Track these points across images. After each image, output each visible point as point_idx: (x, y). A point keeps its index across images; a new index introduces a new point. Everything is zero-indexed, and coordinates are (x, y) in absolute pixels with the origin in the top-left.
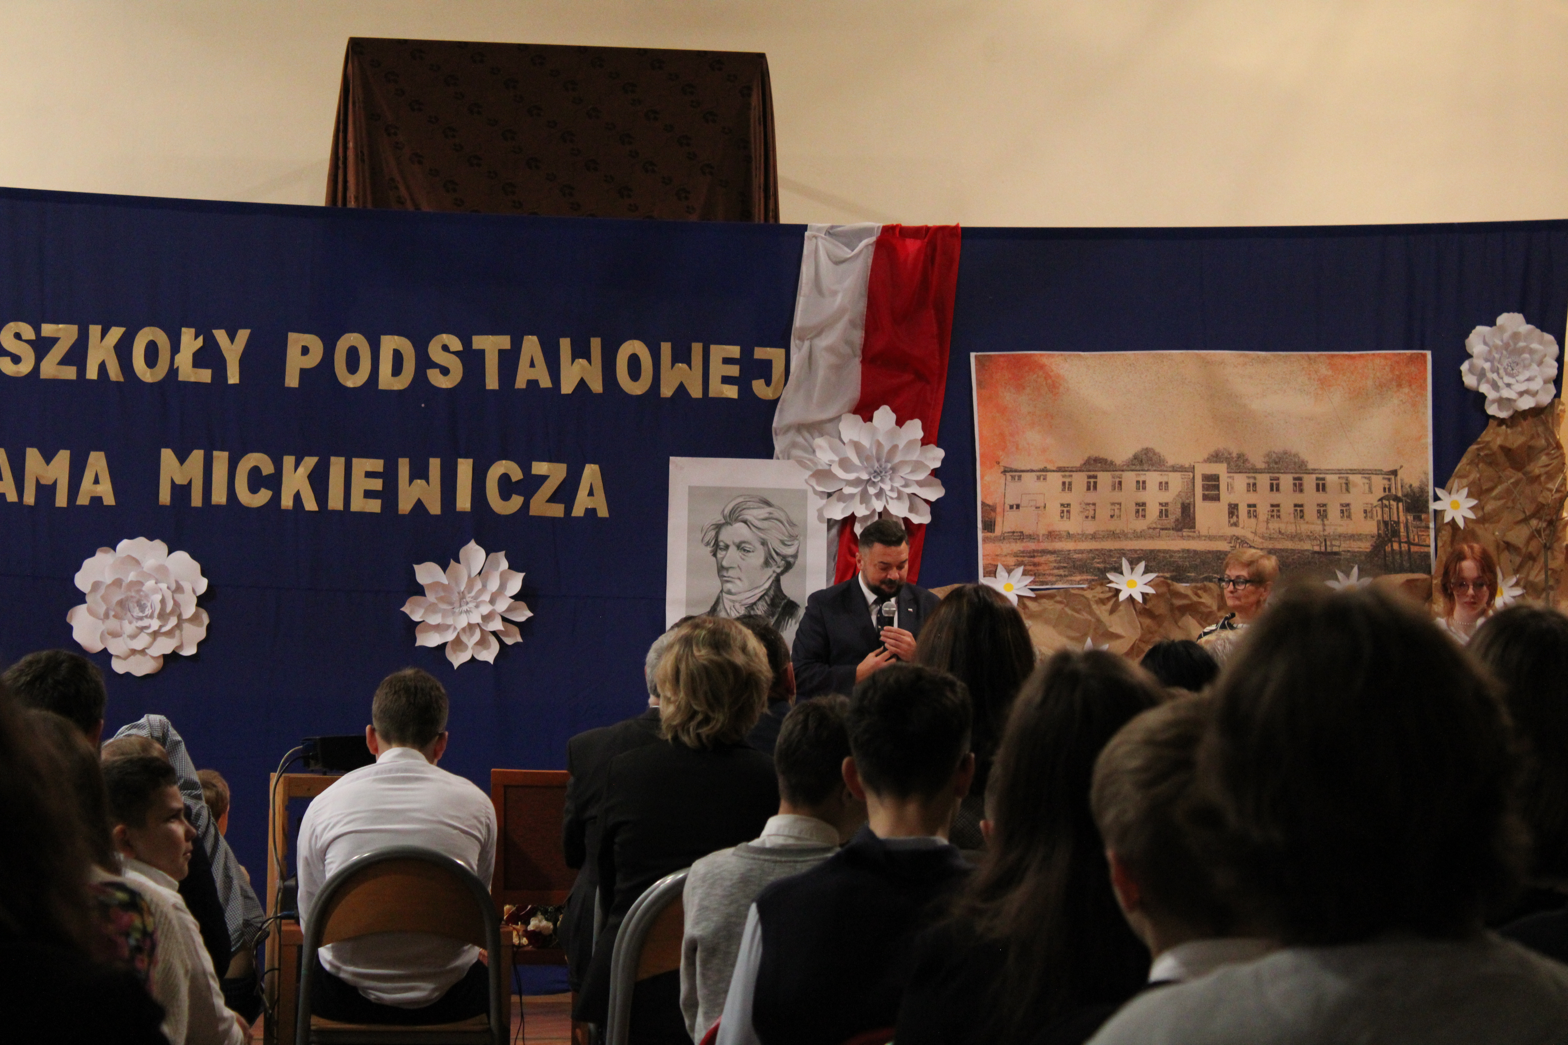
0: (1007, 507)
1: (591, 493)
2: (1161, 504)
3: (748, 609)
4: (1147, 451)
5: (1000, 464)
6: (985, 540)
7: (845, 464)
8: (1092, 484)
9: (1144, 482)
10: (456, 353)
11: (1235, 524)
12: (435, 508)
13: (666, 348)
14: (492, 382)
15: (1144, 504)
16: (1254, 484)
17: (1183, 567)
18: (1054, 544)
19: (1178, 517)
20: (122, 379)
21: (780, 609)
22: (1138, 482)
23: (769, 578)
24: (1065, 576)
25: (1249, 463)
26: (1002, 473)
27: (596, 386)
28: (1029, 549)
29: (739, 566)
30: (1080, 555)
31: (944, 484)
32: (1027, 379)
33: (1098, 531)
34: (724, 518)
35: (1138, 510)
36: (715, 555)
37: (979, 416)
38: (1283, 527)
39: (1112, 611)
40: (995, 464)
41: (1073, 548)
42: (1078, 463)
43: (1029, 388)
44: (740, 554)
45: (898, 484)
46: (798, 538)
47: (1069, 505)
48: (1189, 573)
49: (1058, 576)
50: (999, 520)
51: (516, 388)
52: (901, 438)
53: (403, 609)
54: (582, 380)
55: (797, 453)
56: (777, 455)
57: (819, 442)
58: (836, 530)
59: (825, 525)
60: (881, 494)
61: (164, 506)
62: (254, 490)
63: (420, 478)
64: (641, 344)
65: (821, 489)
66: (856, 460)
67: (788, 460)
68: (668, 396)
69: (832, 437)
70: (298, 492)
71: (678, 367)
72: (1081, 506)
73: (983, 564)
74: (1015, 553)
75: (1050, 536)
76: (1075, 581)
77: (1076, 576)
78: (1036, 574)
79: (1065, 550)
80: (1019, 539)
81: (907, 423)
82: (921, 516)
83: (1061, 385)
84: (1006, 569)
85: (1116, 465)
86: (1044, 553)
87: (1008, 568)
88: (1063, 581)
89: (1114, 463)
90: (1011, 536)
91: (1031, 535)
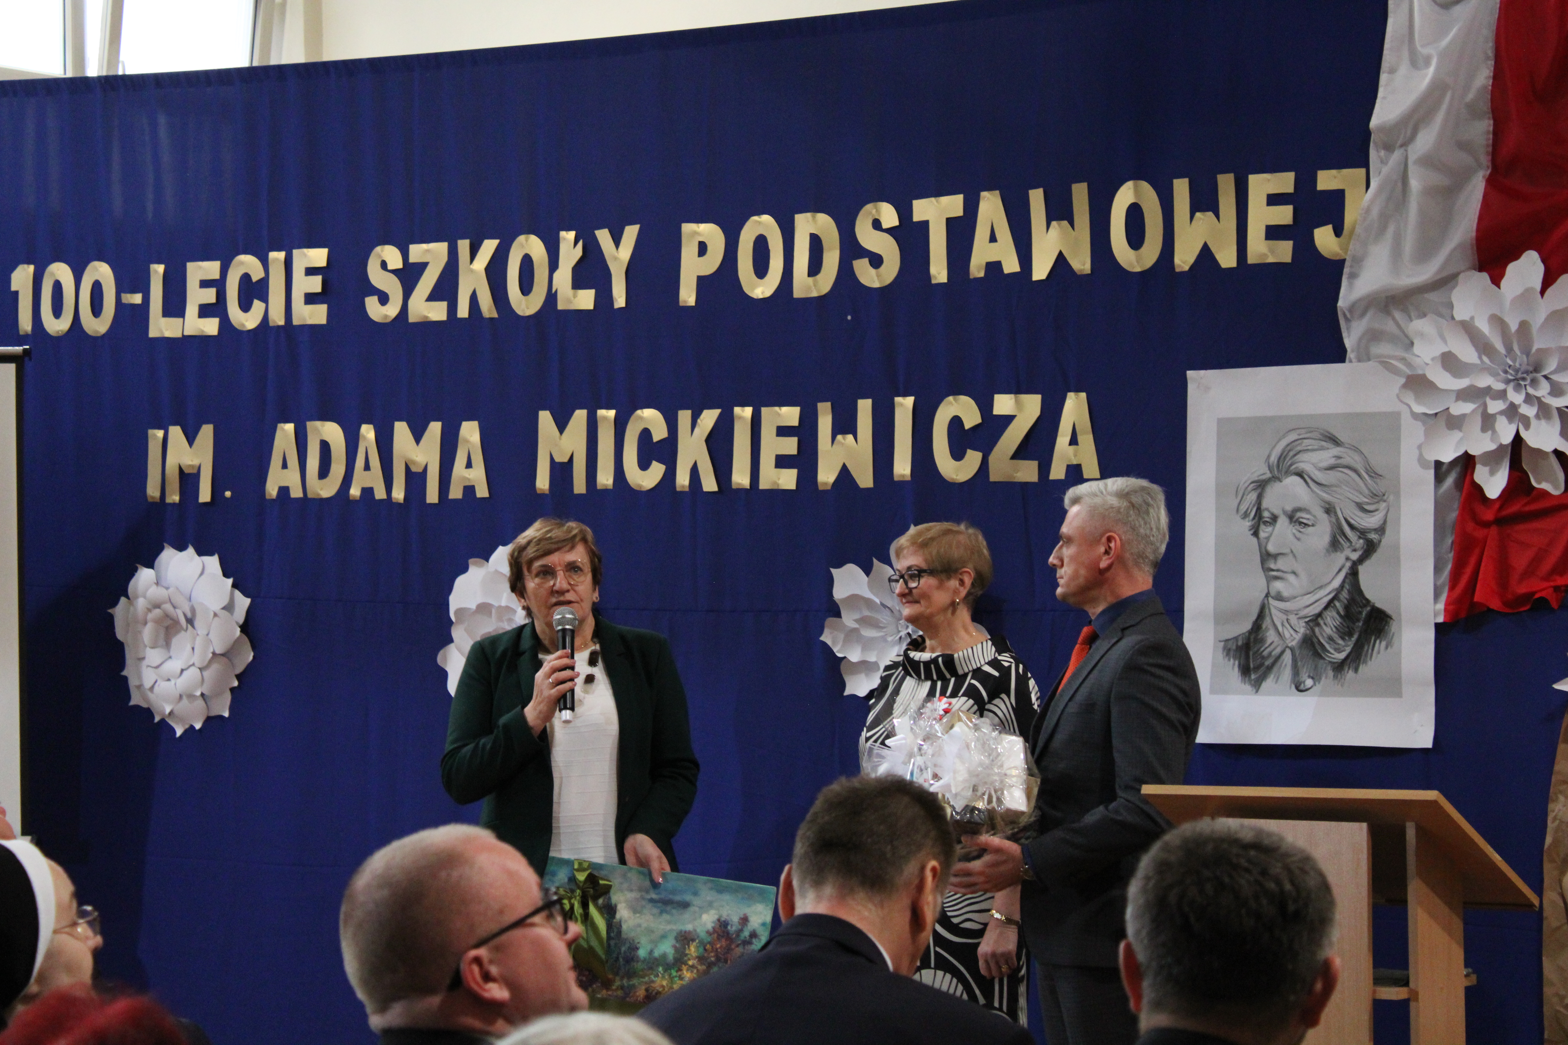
1: (1074, 441)
3: (1311, 624)
7: (1449, 361)
10: (889, 231)
12: (865, 479)
13: (1181, 188)
14: (939, 272)
20: (495, 315)
21: (1360, 624)
23: (1340, 570)
27: (1081, 263)
29: (1292, 552)
34: (1269, 469)
36: (1256, 534)
44: (1294, 531)
45: (1543, 390)
46: (1385, 497)
51: (971, 277)
52: (1543, 308)
53: (822, 638)
54: (1061, 254)
55: (1383, 349)
56: (1350, 355)
57: (1420, 326)
58: (1450, 481)
59: (1432, 472)
60: (1512, 411)
61: (543, 496)
62: (644, 465)
63: (844, 432)
64: (1145, 186)
65: (1419, 409)
66: (1468, 354)
67: (1370, 362)
68: (1186, 268)
69: (1441, 315)
70: (695, 464)
71: (1200, 219)
81: (1564, 279)
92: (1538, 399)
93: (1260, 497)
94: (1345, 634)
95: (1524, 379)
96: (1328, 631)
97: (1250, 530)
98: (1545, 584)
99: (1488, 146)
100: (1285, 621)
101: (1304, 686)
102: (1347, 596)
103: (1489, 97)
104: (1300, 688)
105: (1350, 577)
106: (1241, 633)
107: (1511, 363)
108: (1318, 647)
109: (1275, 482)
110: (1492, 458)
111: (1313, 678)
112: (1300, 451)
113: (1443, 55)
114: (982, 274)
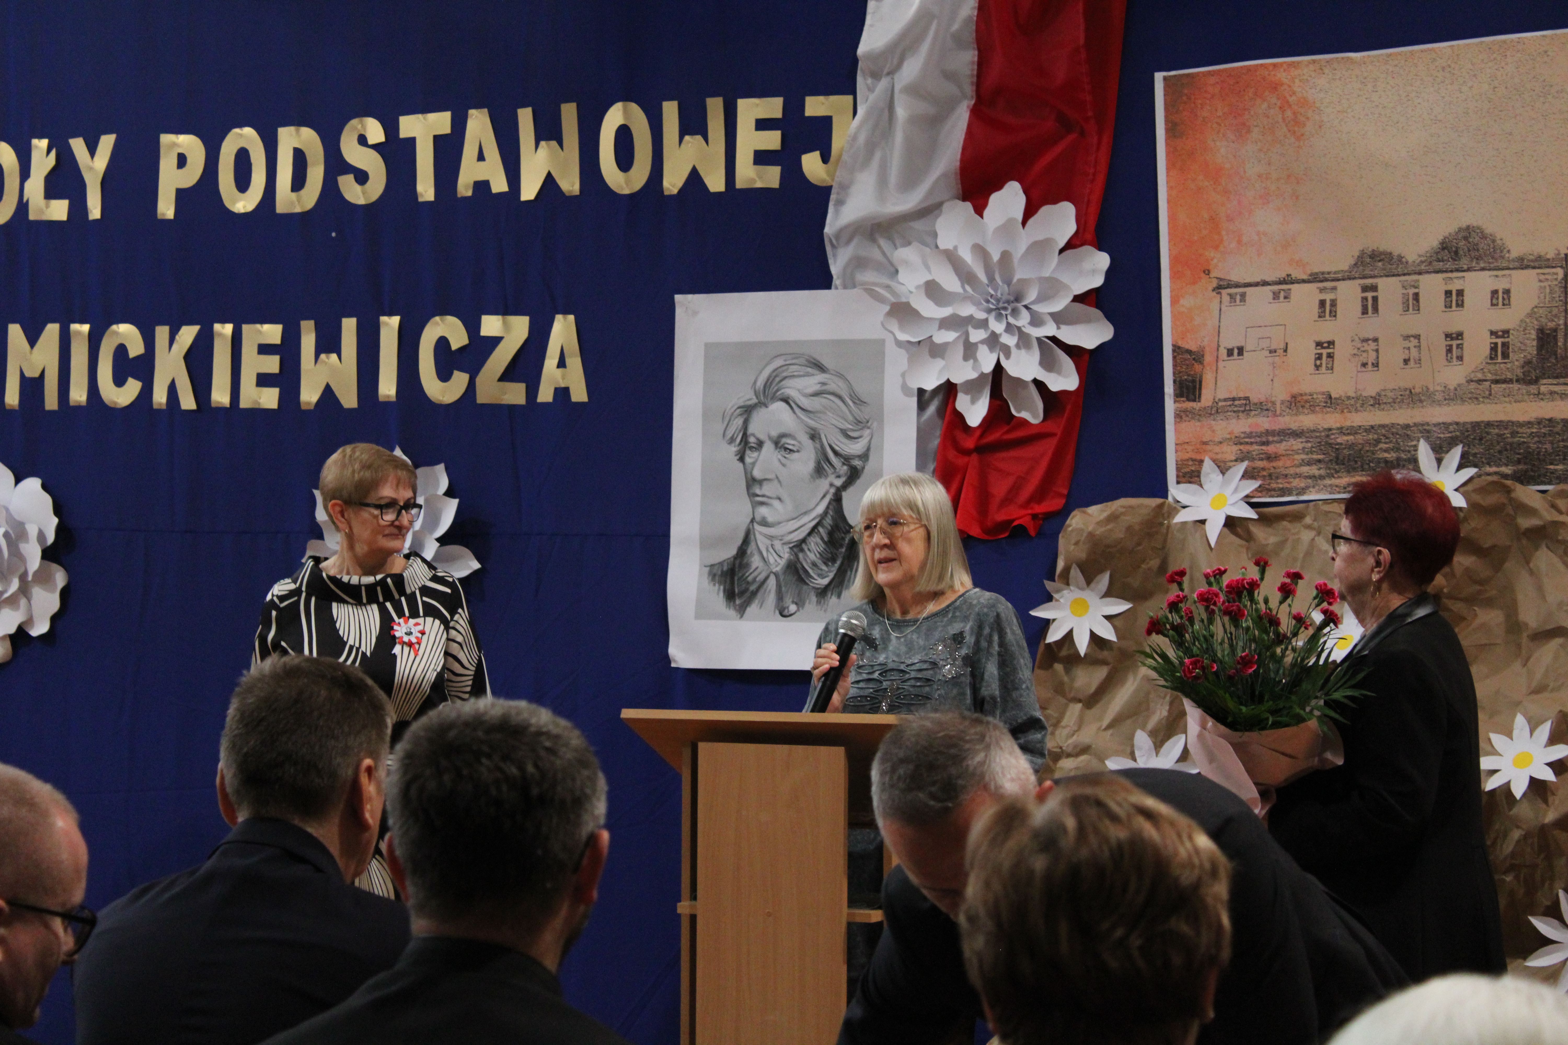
0: (1223, 352)
1: (563, 363)
2: (1493, 333)
3: (795, 550)
4: (1467, 232)
5: (1212, 275)
6: (1179, 416)
7: (932, 290)
8: (1370, 301)
9: (1460, 293)
10: (376, 147)
12: (349, 399)
13: (670, 110)
14: (426, 190)
15: (1460, 335)
17: (1539, 453)
18: (1302, 417)
19: (1529, 357)
21: (843, 550)
22: (1448, 293)
23: (824, 496)
24: (1321, 477)
26: (1213, 290)
27: (570, 184)
28: (1259, 430)
29: (777, 478)
30: (1352, 437)
31: (1109, 317)
32: (1252, 113)
33: (1385, 390)
35: (1451, 346)
36: (742, 459)
37: (1170, 188)
40: (1202, 275)
41: (1338, 425)
42: (1344, 264)
43: (1256, 130)
44: (780, 457)
45: (1023, 320)
46: (869, 424)
47: (1331, 343)
48: (1551, 464)
49: (1310, 477)
50: (1208, 378)
51: (459, 196)
52: (1025, 238)
54: (549, 175)
55: (868, 276)
56: (836, 281)
57: (905, 254)
58: (932, 409)
59: (915, 399)
60: (993, 341)
61: (12, 411)
62: (119, 381)
63: (329, 351)
64: (634, 107)
65: (903, 337)
66: (951, 282)
67: (855, 289)
68: (675, 191)
69: (924, 243)
70: (173, 381)
71: (688, 142)
72: (1354, 343)
73: (1177, 461)
74: (1236, 437)
75: (1293, 404)
76: (1337, 486)
77: (1341, 477)
78: (1270, 475)
79: (1322, 429)
80: (1243, 412)
81: (1045, 210)
82: (1066, 377)
83: (1308, 118)
84: (1219, 467)
85: (1407, 262)
86: (1285, 436)
87: (1222, 465)
88: (1317, 487)
89: (1404, 260)
90: (1230, 405)
91: (1261, 403)
92: (1019, 328)
93: (746, 423)
94: (828, 560)
95: (1005, 309)
96: (812, 556)
97: (736, 455)
98: (1023, 512)
99: (972, 76)
100: (770, 546)
101: (788, 611)
102: (831, 522)
103: (974, 27)
104: (783, 614)
105: (834, 504)
107: (992, 292)
108: (801, 572)
109: (761, 407)
110: (973, 387)
111: (796, 604)
112: (785, 378)
114: (469, 193)
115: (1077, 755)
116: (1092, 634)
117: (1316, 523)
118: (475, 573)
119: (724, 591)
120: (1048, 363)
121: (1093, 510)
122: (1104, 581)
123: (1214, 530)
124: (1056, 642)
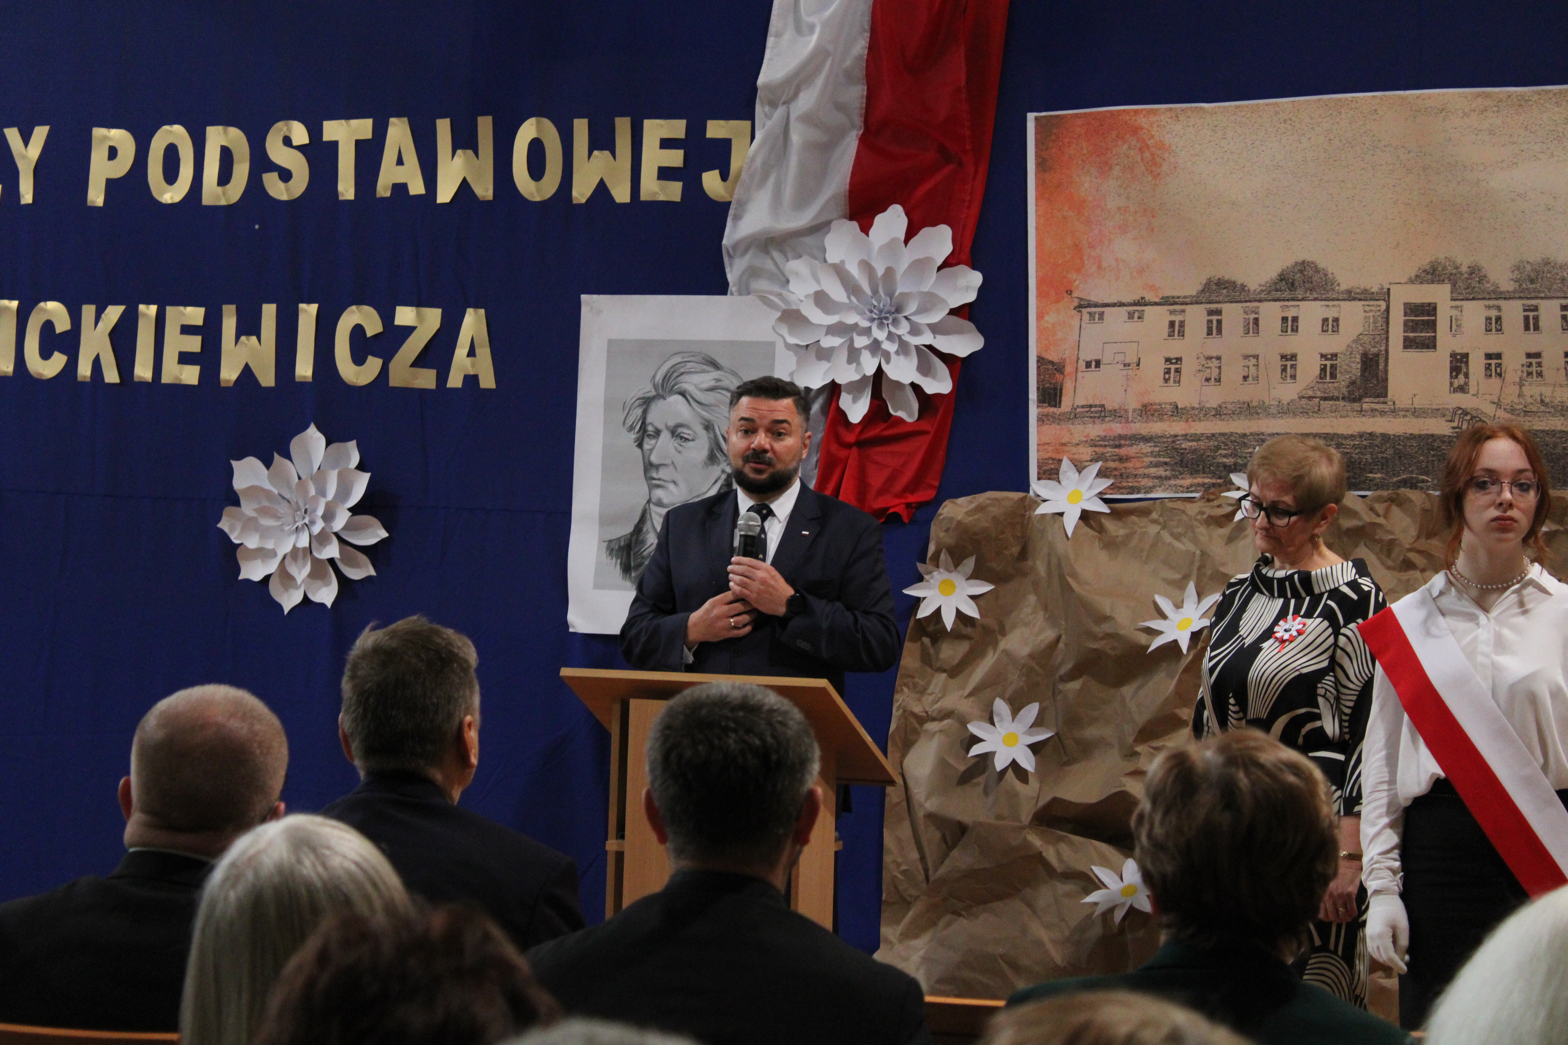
0: (1082, 364)
1: (472, 353)
2: (1323, 356)
4: (1303, 266)
5: (1074, 295)
6: (1041, 420)
7: (821, 300)
8: (1215, 324)
9: (1295, 319)
10: (301, 148)
11: (1462, 389)
12: (267, 378)
13: (581, 128)
14: (346, 189)
15: (1294, 357)
16: (1499, 319)
17: (1360, 463)
18: (1150, 424)
19: (1354, 378)
22: (1285, 319)
23: (716, 481)
24: (1168, 478)
25: (1488, 282)
26: (1075, 309)
27: (484, 190)
28: (1112, 434)
29: (673, 463)
30: (1195, 443)
31: (981, 330)
32: (1114, 153)
33: (1225, 403)
35: (1286, 366)
36: (640, 446)
37: (1038, 217)
38: (1547, 391)
39: (1231, 539)
40: (1065, 294)
41: (1184, 433)
42: (1192, 290)
43: (1118, 167)
44: (676, 444)
45: (903, 329)
47: (1179, 360)
48: (1371, 472)
50: (1068, 386)
51: (378, 196)
52: (907, 257)
53: (220, 525)
54: (464, 180)
55: (761, 285)
56: (732, 288)
57: (797, 267)
58: (817, 406)
60: (875, 347)
62: (45, 354)
63: (249, 333)
64: (547, 123)
65: (792, 340)
66: (838, 293)
67: (750, 296)
68: (583, 201)
69: (814, 257)
70: (98, 356)
71: (597, 157)
72: (1198, 361)
73: (1038, 459)
74: (1092, 440)
75: (1144, 413)
76: (1181, 486)
77: (1185, 479)
78: (1121, 475)
79: (1168, 436)
80: (1099, 417)
81: (926, 231)
82: (940, 381)
83: (1164, 160)
84: (1075, 466)
85: (1249, 291)
86: (1136, 441)
87: (1079, 464)
88: (1163, 487)
89: (1246, 288)
90: (1087, 412)
91: (1115, 410)
92: (899, 337)
93: (645, 413)
95: (886, 318)
97: (635, 442)
98: (897, 501)
99: (861, 108)
103: (865, 65)
106: (624, 534)
107: (875, 303)
110: (856, 388)
112: (683, 373)
113: (825, 25)
114: (388, 194)
115: (941, 719)
116: (958, 611)
117: (1161, 519)
118: (383, 541)
119: (621, 563)
120: (924, 369)
121: (962, 500)
122: (970, 564)
123: (1071, 522)
124: (925, 618)
